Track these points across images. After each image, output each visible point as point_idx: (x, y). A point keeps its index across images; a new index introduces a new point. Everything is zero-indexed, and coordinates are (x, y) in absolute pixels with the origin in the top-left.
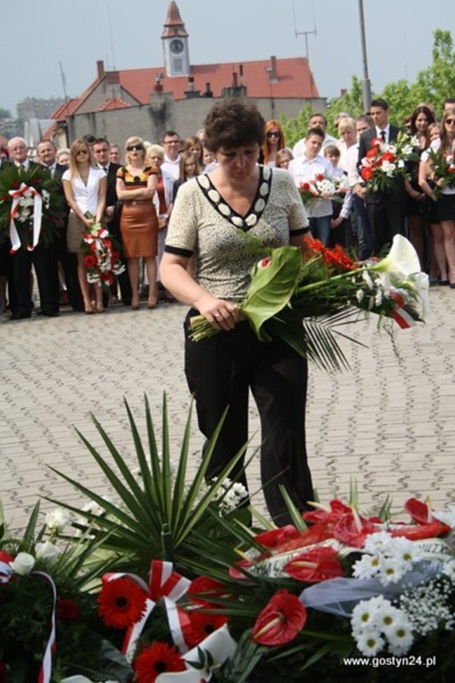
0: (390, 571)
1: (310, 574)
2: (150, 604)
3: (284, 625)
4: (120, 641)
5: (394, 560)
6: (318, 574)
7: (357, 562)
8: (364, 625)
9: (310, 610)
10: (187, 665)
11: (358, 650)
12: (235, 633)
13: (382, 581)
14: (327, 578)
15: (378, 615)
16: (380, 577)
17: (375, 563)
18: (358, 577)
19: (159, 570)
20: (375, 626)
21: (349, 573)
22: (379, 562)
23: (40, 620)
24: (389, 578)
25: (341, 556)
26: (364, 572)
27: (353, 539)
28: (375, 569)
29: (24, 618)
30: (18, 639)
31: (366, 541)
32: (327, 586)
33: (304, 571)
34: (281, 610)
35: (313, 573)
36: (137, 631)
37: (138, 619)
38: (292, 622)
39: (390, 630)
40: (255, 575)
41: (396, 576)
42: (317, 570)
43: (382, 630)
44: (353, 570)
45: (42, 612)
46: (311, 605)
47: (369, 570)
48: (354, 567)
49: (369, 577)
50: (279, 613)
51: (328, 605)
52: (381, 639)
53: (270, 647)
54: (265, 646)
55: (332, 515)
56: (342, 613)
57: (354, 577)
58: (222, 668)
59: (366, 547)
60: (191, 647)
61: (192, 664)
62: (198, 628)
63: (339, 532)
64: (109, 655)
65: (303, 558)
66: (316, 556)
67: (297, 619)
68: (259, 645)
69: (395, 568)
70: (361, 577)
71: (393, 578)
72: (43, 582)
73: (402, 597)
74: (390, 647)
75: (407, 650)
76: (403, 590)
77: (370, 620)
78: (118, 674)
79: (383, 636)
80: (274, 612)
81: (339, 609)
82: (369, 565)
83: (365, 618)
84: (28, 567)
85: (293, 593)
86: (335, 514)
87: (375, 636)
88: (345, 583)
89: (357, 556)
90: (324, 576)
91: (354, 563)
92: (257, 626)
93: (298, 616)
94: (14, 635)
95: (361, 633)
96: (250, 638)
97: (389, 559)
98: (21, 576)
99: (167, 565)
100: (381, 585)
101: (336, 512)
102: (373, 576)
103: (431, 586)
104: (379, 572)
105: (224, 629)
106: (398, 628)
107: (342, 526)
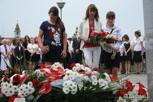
3: (46, 90)
5: (73, 75)
9: (53, 87)
11: (64, 92)
15: (69, 83)
25: (60, 76)
27: (63, 73)
34: (46, 87)
39: (72, 87)
43: (70, 87)
46: (53, 85)
47: (67, 77)
48: (63, 78)
51: (57, 85)
67: (49, 89)
69: (73, 77)
70: (65, 80)
74: (71, 92)
77: (67, 85)
80: (44, 88)
81: (59, 86)
85: (49, 83)
92: (39, 91)
96: (38, 93)
103: (81, 82)
106: (74, 87)
107: (60, 71)
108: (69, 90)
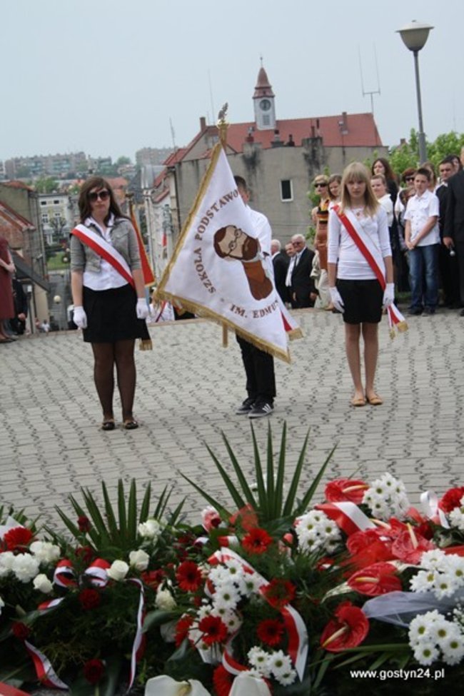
0: (444, 586)
1: (373, 587)
3: (348, 634)
5: (447, 576)
6: (379, 588)
7: (414, 577)
8: (420, 637)
9: (371, 620)
11: (415, 659)
13: (437, 595)
14: (387, 591)
15: (433, 628)
16: (435, 592)
17: (430, 578)
18: (415, 591)
20: (430, 638)
21: (406, 587)
22: (434, 577)
23: (133, 622)
24: (443, 592)
25: (398, 572)
26: (421, 586)
27: (409, 555)
28: (430, 584)
29: (119, 619)
30: (113, 638)
31: (422, 558)
32: (386, 599)
33: (367, 585)
34: (346, 621)
35: (375, 587)
38: (356, 631)
39: (444, 642)
41: (450, 591)
42: (378, 584)
43: (437, 642)
44: (411, 585)
45: (134, 616)
46: (373, 616)
47: (425, 584)
48: (411, 581)
49: (425, 591)
50: (345, 623)
51: (389, 616)
52: (436, 650)
53: (335, 653)
54: (332, 652)
55: (391, 532)
56: (401, 623)
57: (411, 591)
59: (422, 564)
63: (397, 548)
65: (367, 574)
66: (377, 571)
67: (360, 628)
69: (449, 583)
70: (418, 591)
71: (447, 592)
73: (455, 611)
74: (444, 657)
75: (460, 659)
76: (456, 603)
77: (426, 632)
79: (437, 647)
81: (397, 619)
82: (425, 580)
83: (421, 630)
84: (122, 573)
85: (357, 605)
86: (394, 531)
87: (430, 646)
88: (403, 596)
89: (414, 571)
90: (384, 590)
91: (411, 578)
92: (324, 635)
93: (362, 626)
94: (109, 634)
95: (418, 643)
97: (442, 575)
98: (116, 581)
100: (436, 599)
101: (395, 529)
102: (428, 590)
104: (433, 587)
106: (452, 641)
107: (400, 542)
108: (434, 654)
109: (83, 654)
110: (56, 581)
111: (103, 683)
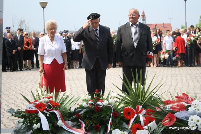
0: (198, 110)
2: (136, 115)
3: (170, 121)
4: (128, 123)
8: (192, 122)
9: (177, 118)
10: (144, 129)
12: (157, 123)
14: (181, 111)
15: (196, 119)
19: (138, 108)
21: (187, 110)
22: (196, 107)
23: (109, 116)
24: (198, 111)
25: (185, 106)
26: (192, 110)
27: (188, 102)
28: (195, 109)
29: (105, 115)
31: (192, 102)
32: (182, 113)
33: (176, 109)
34: (169, 118)
36: (132, 121)
37: (133, 118)
38: (172, 121)
40: (163, 109)
41: (200, 111)
42: (179, 109)
43: (196, 123)
45: (109, 115)
46: (177, 117)
48: (189, 108)
51: (182, 117)
53: (166, 126)
55: (183, 97)
56: (185, 120)
57: (189, 111)
58: (153, 131)
59: (192, 104)
60: (145, 125)
61: (146, 129)
62: (148, 121)
64: (125, 126)
65: (176, 106)
66: (179, 106)
68: (163, 126)
69: (200, 109)
72: (110, 108)
74: (198, 128)
77: (194, 120)
78: (127, 130)
79: (197, 125)
80: (167, 118)
81: (184, 118)
82: (193, 108)
83: (192, 120)
84: (107, 104)
85: (173, 114)
87: (194, 125)
88: (186, 112)
89: (190, 106)
92: (163, 121)
93: (174, 119)
94: (102, 119)
95: (191, 124)
96: (161, 124)
98: (105, 106)
99: (140, 107)
100: (196, 113)
104: (195, 110)
105: (154, 122)
107: (186, 99)
109: (95, 124)
110: (88, 105)
111: (100, 131)
